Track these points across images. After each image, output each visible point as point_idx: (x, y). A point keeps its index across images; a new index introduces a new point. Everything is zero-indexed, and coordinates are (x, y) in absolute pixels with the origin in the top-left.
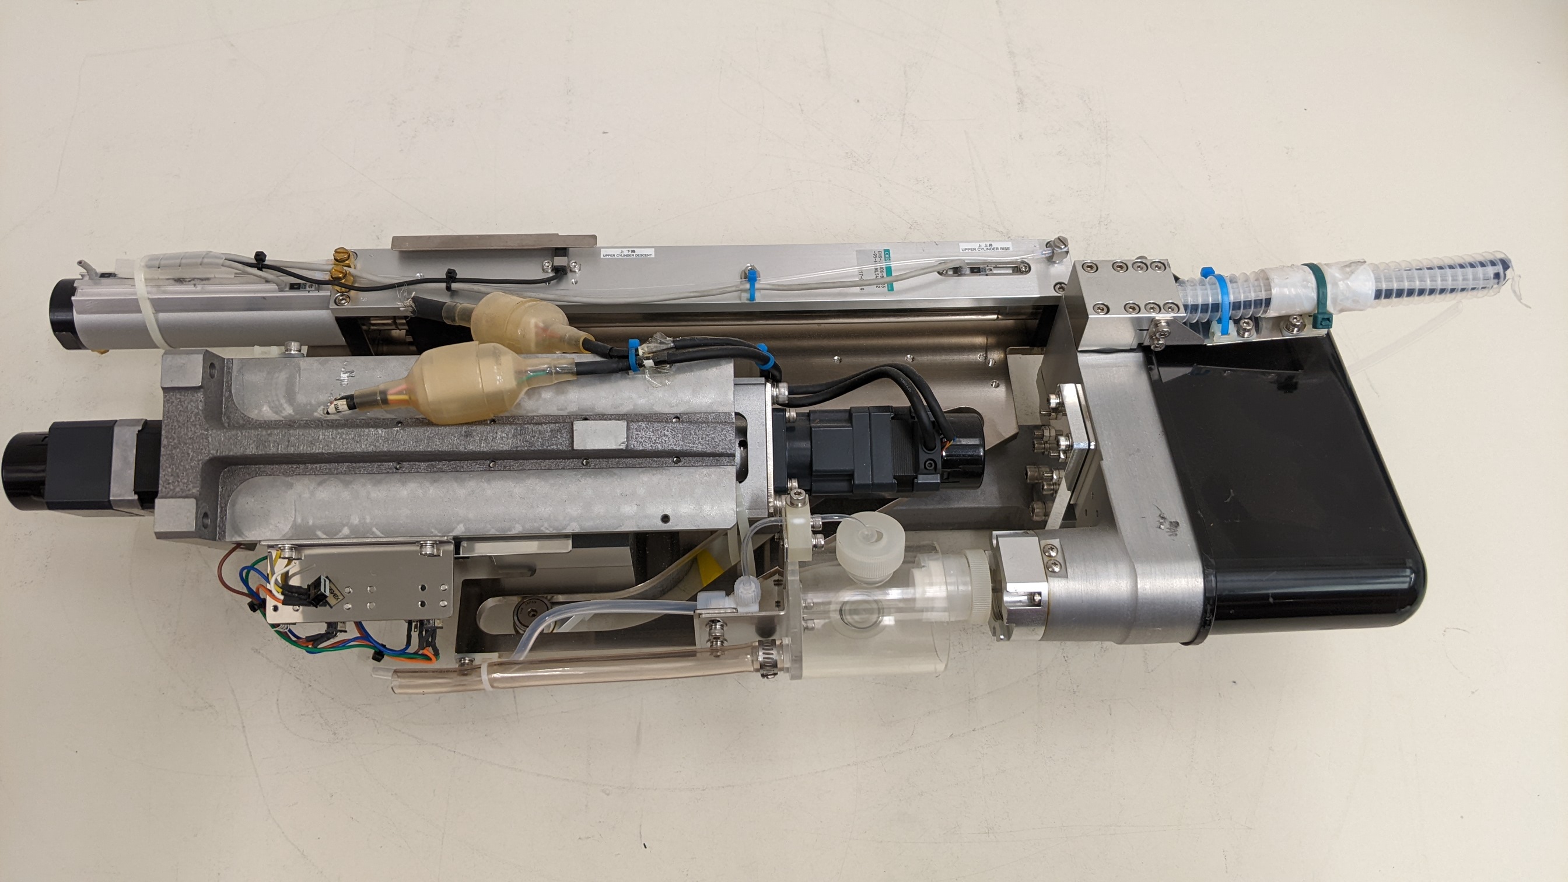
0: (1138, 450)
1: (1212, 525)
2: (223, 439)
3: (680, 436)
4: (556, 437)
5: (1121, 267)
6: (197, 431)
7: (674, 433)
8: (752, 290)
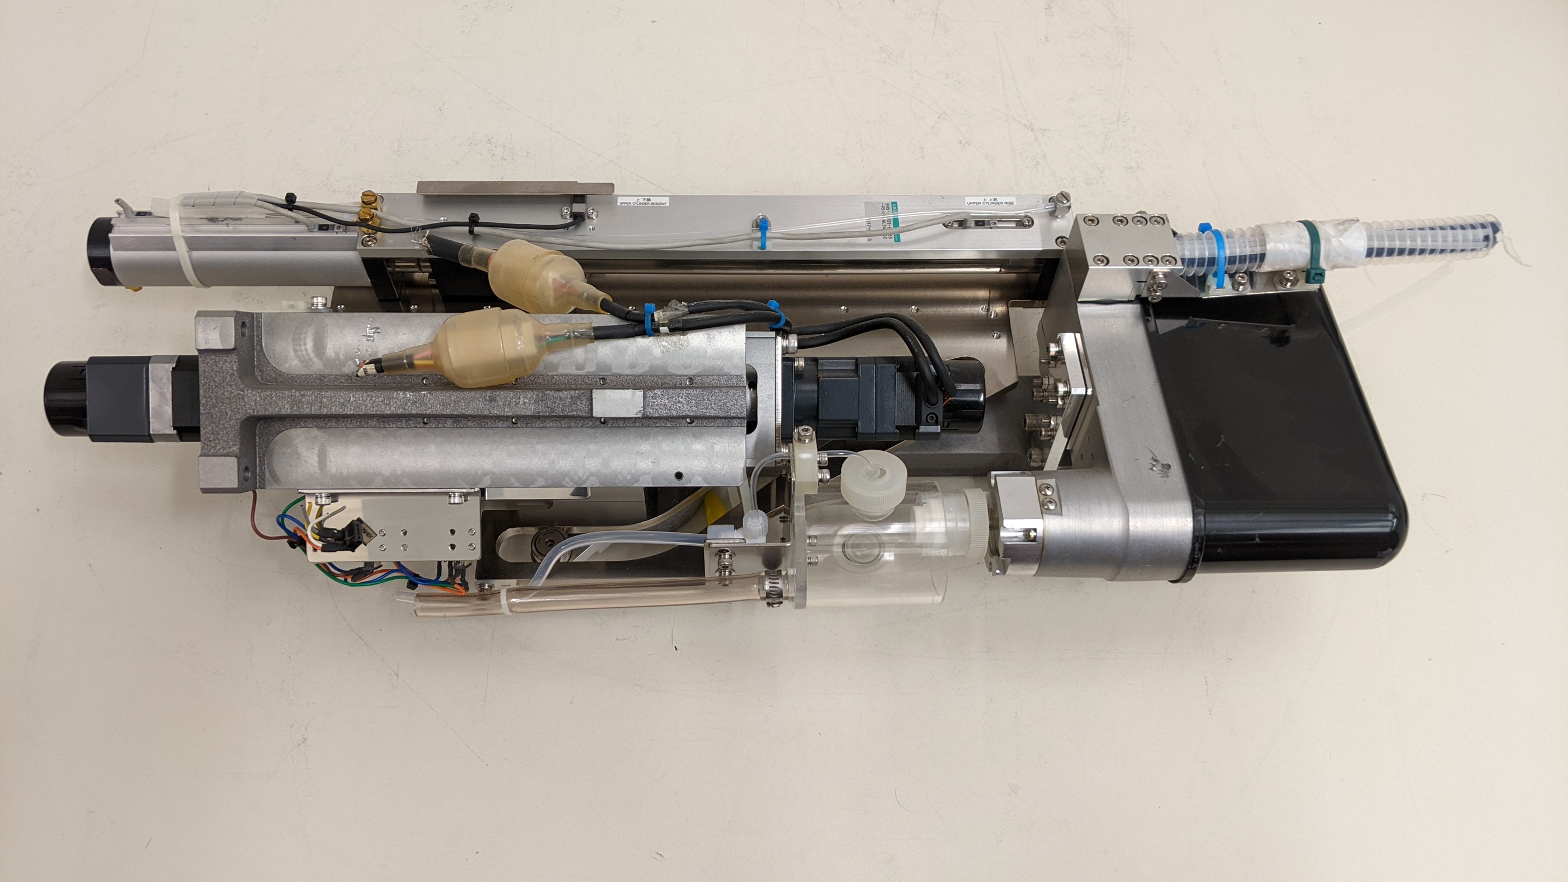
0: (1133, 397)
1: (1202, 468)
2: (258, 399)
3: (694, 402)
4: (576, 404)
5: (1121, 221)
6: (233, 391)
7: (688, 399)
8: (763, 239)
